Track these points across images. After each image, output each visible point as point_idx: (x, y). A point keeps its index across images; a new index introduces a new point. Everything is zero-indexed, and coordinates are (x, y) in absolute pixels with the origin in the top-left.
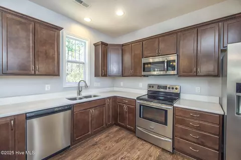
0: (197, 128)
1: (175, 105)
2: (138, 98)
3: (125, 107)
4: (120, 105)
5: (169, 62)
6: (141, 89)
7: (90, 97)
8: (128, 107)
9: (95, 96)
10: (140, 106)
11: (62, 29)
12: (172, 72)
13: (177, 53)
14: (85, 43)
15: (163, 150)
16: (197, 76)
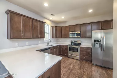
0: (86, 52)
1: (80, 46)
2: (69, 45)
3: (64, 48)
4: (62, 48)
5: (78, 34)
6: (68, 42)
7: (51, 45)
8: (65, 48)
9: (53, 45)
10: (70, 47)
11: (45, 23)
12: (79, 37)
13: (80, 31)
14: (49, 26)
15: (77, 60)
16: (86, 38)
